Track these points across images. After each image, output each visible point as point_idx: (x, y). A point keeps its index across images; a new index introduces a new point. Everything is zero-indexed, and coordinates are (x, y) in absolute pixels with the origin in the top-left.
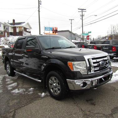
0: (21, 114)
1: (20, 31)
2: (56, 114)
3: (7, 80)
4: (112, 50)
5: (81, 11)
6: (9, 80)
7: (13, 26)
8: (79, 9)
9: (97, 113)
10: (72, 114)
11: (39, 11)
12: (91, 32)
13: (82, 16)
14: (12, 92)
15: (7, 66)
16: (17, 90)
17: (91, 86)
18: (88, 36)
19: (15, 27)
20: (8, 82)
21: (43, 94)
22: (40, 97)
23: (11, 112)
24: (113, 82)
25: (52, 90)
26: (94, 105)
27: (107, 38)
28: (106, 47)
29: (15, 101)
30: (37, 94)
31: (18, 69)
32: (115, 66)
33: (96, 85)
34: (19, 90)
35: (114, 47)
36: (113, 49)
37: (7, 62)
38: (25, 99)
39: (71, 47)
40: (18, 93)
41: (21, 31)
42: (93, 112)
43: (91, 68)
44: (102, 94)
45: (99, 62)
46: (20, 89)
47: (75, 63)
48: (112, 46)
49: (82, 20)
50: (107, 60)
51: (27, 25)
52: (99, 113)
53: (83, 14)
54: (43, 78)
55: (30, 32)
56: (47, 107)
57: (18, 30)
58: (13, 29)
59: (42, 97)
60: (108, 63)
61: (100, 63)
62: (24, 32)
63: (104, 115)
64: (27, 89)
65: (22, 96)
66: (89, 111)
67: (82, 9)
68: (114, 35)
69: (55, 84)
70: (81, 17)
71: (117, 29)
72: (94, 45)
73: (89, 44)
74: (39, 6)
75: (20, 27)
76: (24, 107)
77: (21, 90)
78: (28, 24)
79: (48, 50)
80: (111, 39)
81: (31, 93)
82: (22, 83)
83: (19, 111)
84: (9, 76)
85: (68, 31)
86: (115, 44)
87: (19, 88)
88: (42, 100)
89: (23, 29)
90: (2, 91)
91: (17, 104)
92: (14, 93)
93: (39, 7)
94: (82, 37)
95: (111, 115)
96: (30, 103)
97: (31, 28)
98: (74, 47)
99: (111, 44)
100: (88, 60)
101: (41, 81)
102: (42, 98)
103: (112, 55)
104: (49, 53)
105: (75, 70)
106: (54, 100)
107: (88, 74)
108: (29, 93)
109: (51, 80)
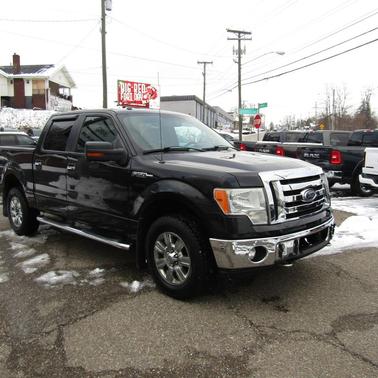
0: (82, 338)
1: (36, 93)
2: (180, 335)
3: (14, 247)
4: (330, 160)
5: (235, 36)
6: (21, 246)
7: (12, 75)
8: (229, 31)
9: (294, 332)
10: (225, 335)
11: (103, 32)
12: (265, 105)
13: (240, 52)
14: (39, 279)
15: (13, 205)
16: (52, 274)
17: (278, 258)
18: (258, 117)
19: (21, 80)
20: (20, 254)
21: (136, 285)
22: (126, 292)
23: (48, 333)
24: (335, 252)
25: (162, 272)
26: (286, 311)
27: (312, 125)
28: (312, 150)
29: (55, 304)
30: (116, 284)
31: (52, 212)
32: (340, 208)
33: (291, 255)
34: (59, 275)
35: (337, 152)
36: (334, 157)
37: (12, 192)
38: (85, 299)
39: (216, 149)
40: (58, 283)
41: (42, 92)
42: (283, 328)
43: (279, 208)
44: (305, 283)
45: (299, 191)
46: (61, 272)
47: (235, 192)
48: (331, 150)
49: (240, 65)
50: (320, 187)
51: (61, 74)
52: (298, 331)
53: (242, 48)
54: (135, 237)
55: (70, 98)
56: (152, 318)
57: (29, 91)
58: (12, 87)
59: (133, 293)
60: (322, 197)
61: (302, 193)
62: (51, 97)
63: (313, 334)
64: (83, 273)
65: (73, 291)
66: (272, 327)
67: (240, 32)
68: (335, 115)
69: (174, 254)
70: (236, 57)
71: (342, 97)
72: (275, 146)
73: (261, 142)
74: (104, 15)
75: (36, 81)
76: (84, 320)
77: (66, 276)
78: (64, 71)
79: (152, 156)
80: (326, 128)
81: (98, 281)
82: (65, 254)
83: (72, 329)
84: (20, 235)
85: (193, 98)
86: (338, 144)
87: (58, 269)
88: (135, 300)
89: (47, 86)
90: (6, 279)
91: (62, 311)
92: (46, 282)
93: (103, 20)
94: (237, 119)
95: (333, 334)
96: (102, 308)
97: (73, 85)
98: (226, 149)
99: (326, 143)
100: (271, 184)
101: (128, 246)
102: (134, 295)
103: (331, 174)
104: (157, 162)
105: (234, 212)
106: (170, 301)
107: (269, 224)
108: (91, 283)
109: (163, 241)
